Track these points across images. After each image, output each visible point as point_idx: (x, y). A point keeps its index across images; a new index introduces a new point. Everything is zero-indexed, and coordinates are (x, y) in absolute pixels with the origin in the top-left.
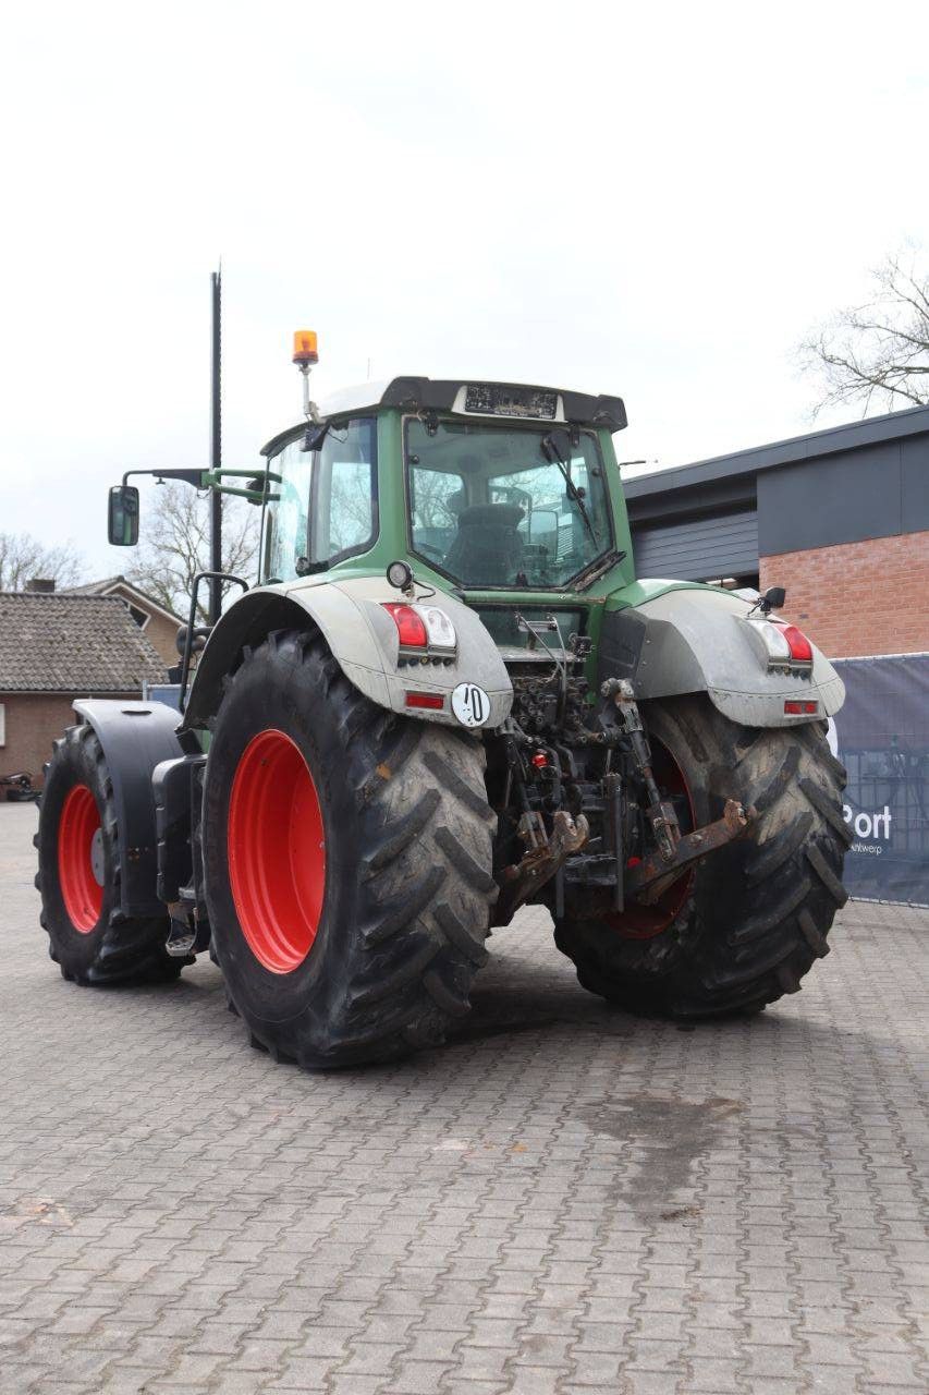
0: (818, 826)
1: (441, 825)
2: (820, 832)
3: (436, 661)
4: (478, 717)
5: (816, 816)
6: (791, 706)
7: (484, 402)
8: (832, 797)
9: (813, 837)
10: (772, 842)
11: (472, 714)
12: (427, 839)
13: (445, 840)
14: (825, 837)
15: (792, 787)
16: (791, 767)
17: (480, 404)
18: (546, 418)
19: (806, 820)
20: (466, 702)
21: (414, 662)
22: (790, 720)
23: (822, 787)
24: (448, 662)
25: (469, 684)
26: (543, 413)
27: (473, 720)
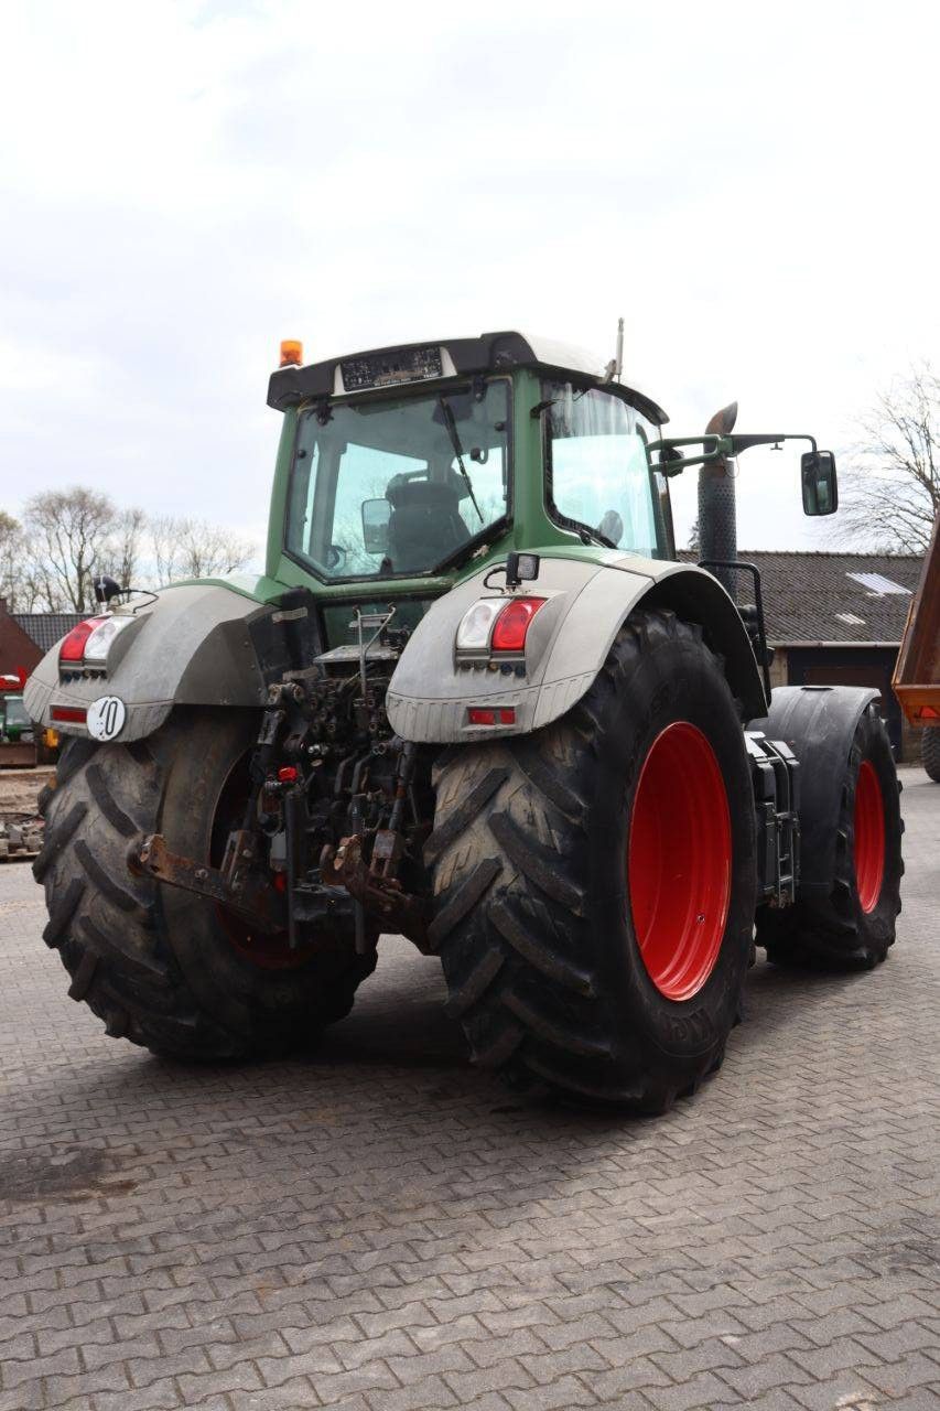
0: (507, 878)
1: (81, 838)
2: (513, 887)
3: (94, 675)
4: (109, 730)
5: (507, 866)
6: (475, 715)
7: (363, 377)
8: (543, 840)
9: (502, 892)
10: (448, 891)
11: (103, 727)
12: (70, 851)
13: (83, 852)
14: (520, 895)
15: (479, 825)
16: (484, 797)
17: (360, 380)
18: (434, 376)
19: (492, 870)
20: (101, 715)
21: (76, 676)
22: (470, 733)
23: (526, 826)
24: (103, 675)
25: (111, 696)
26: (430, 372)
27: (104, 733)
